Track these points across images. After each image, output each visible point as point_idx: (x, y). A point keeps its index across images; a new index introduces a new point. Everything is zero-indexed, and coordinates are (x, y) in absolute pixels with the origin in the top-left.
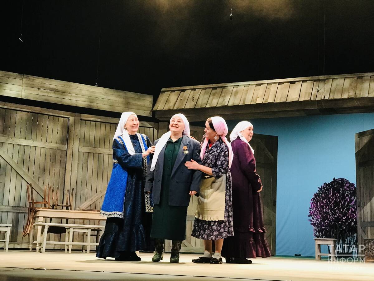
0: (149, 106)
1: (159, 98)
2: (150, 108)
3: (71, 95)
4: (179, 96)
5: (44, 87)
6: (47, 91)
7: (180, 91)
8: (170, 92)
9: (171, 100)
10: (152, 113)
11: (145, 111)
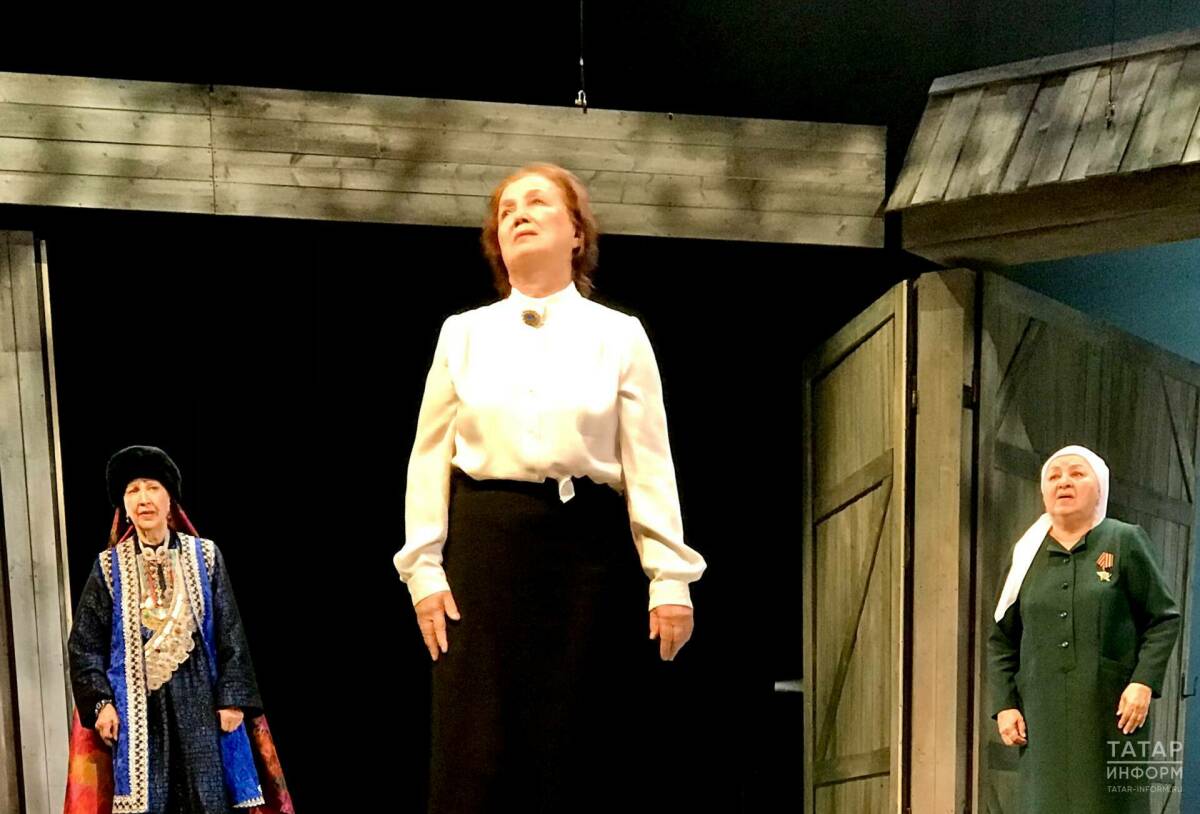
0: (869, 189)
1: (919, 135)
2: (872, 196)
3: (457, 171)
4: (1033, 114)
5: (318, 143)
6: (335, 163)
7: (1037, 85)
8: (981, 92)
9: (985, 141)
10: (882, 224)
11: (846, 221)
